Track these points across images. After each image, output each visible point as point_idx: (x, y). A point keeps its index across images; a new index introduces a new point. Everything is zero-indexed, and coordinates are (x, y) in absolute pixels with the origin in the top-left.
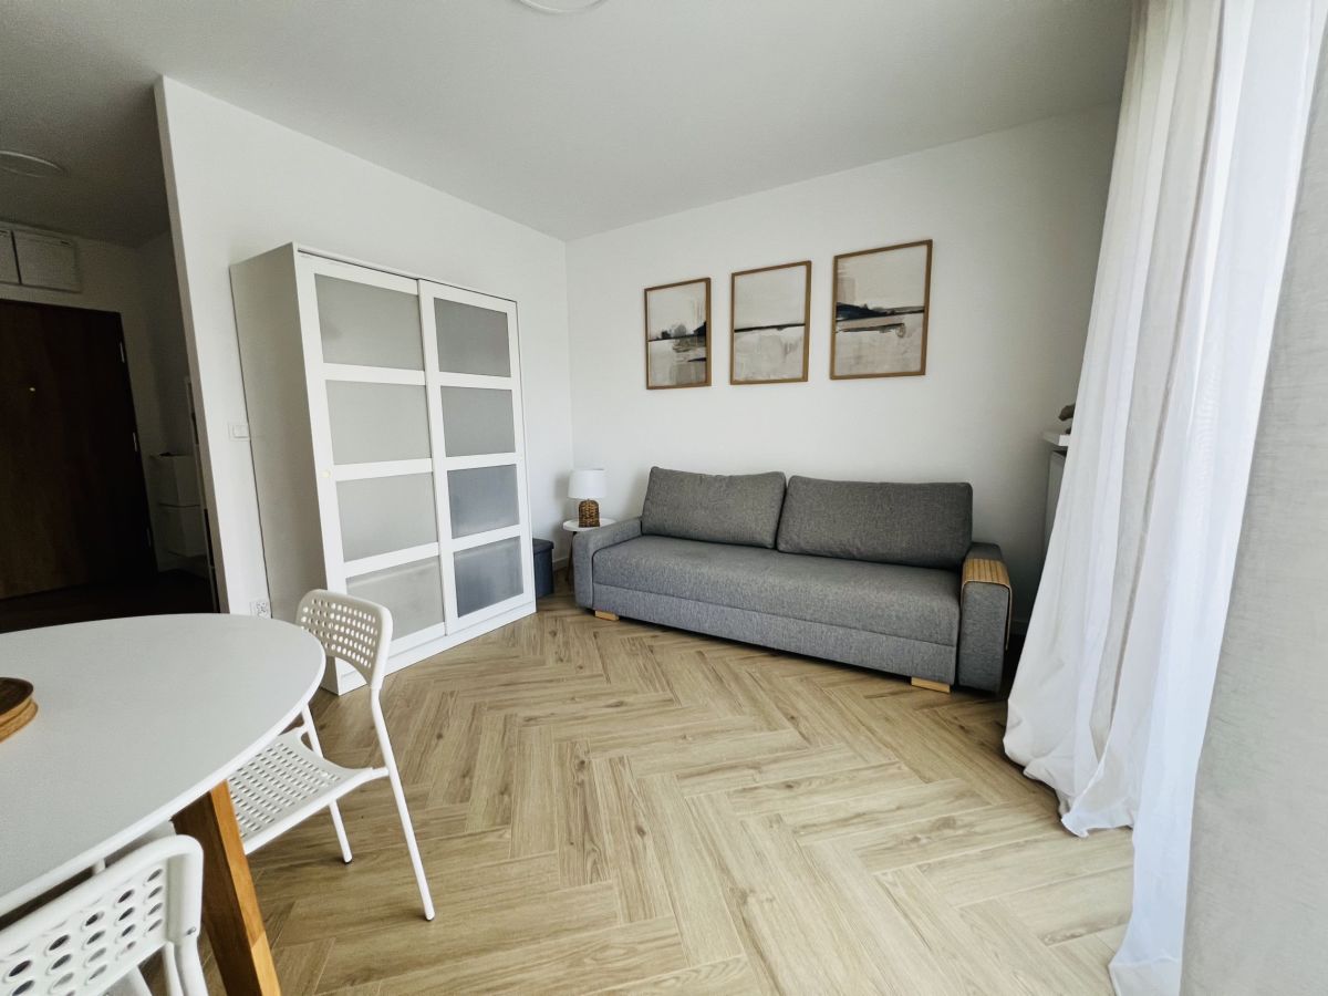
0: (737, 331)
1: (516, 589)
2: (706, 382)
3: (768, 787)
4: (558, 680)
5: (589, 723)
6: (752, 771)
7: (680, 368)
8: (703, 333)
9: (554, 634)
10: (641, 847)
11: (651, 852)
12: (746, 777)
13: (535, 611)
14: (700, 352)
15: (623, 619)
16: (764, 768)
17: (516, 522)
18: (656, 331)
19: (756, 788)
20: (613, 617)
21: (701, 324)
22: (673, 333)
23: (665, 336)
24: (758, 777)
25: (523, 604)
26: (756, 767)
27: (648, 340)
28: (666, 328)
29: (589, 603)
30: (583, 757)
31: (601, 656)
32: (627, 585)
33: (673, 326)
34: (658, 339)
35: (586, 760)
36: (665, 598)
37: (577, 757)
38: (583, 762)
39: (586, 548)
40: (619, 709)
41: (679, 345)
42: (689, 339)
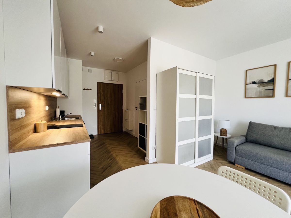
0: (289, 80)
1: (209, 153)
2: (273, 96)
7: (260, 92)
8: (272, 81)
13: (212, 159)
14: (271, 87)
15: (246, 169)
18: (248, 82)
20: (244, 168)
21: (271, 78)
22: (257, 82)
23: (254, 83)
27: (246, 84)
28: (255, 80)
29: (233, 161)
32: (251, 159)
33: (257, 80)
34: (250, 84)
39: (233, 144)
41: (260, 85)
42: (265, 83)
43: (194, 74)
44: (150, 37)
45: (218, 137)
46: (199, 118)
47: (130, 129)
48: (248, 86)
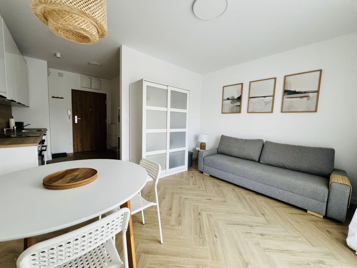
0: (250, 98)
1: (183, 164)
2: (240, 112)
3: (255, 233)
4: (193, 190)
5: (201, 203)
6: (250, 228)
7: (232, 108)
8: (239, 99)
9: (192, 177)
10: (216, 241)
11: (219, 243)
12: (248, 229)
13: (187, 170)
14: (238, 104)
15: (211, 176)
16: (254, 227)
17: (185, 146)
18: (225, 98)
19: (251, 233)
20: (208, 175)
21: (239, 96)
22: (230, 98)
23: (228, 99)
24: (252, 230)
25: (184, 168)
26: (251, 226)
27: (223, 100)
28: (229, 97)
29: (202, 170)
30: (200, 212)
31: (205, 185)
32: (213, 167)
33: (231, 96)
34: (226, 100)
35: (201, 213)
36: (224, 172)
37: (198, 211)
38: (200, 213)
39: (202, 155)
40: (210, 201)
41: (232, 101)
42: (235, 100)
43: (165, 88)
44: (121, 46)
45: (199, 151)
46: (170, 130)
47: (114, 146)
48: (224, 101)
